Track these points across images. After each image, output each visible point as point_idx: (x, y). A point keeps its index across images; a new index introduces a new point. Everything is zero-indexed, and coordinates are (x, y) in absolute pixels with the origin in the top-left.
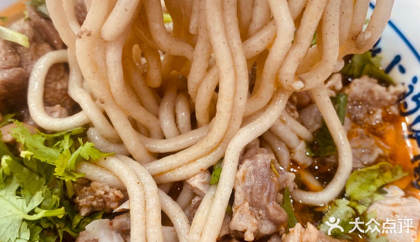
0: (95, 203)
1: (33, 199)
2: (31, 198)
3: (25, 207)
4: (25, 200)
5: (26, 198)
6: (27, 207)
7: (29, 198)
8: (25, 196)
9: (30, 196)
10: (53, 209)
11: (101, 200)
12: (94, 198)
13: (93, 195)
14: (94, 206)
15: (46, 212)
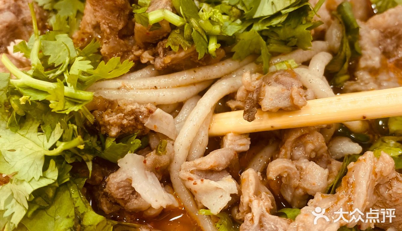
0: (125, 122)
1: (54, 133)
2: (51, 133)
3: (46, 142)
4: (45, 136)
5: (47, 133)
6: (48, 142)
7: (50, 133)
8: (45, 131)
9: (51, 130)
10: (72, 139)
11: (132, 117)
12: (124, 116)
13: (122, 113)
14: (124, 125)
15: (65, 145)
